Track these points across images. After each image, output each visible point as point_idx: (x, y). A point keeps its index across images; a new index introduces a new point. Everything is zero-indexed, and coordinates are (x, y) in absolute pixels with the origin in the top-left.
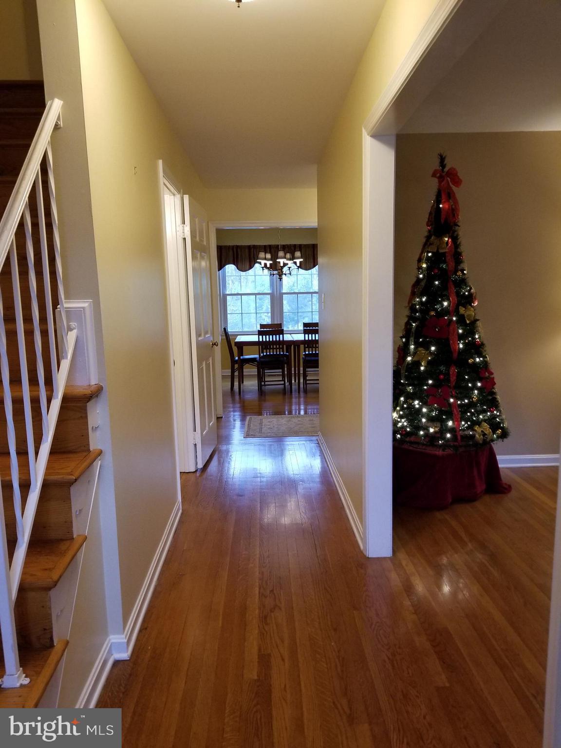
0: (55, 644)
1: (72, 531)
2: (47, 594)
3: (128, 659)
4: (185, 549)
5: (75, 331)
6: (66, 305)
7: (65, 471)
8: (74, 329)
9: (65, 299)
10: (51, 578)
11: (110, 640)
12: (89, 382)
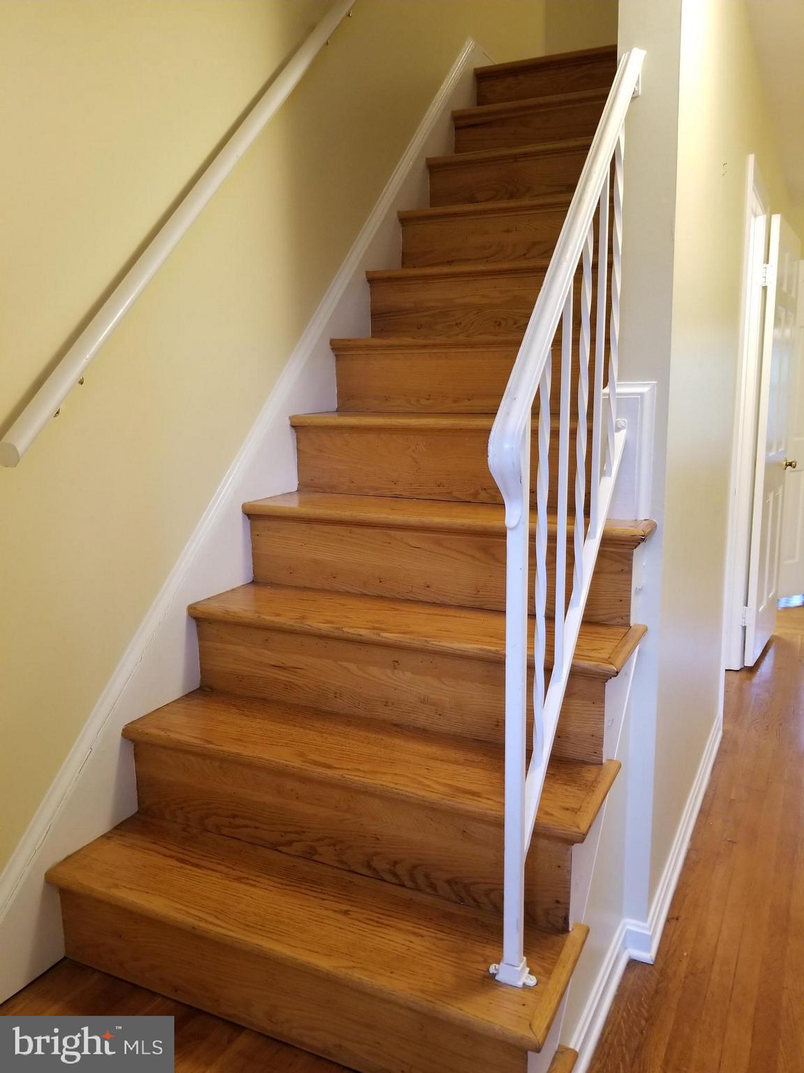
0: (570, 929)
1: (602, 751)
2: (568, 849)
3: (652, 963)
4: (733, 797)
5: (624, 432)
6: (618, 390)
7: (600, 656)
8: (623, 428)
9: (619, 379)
10: (578, 827)
11: (624, 925)
12: (636, 516)
